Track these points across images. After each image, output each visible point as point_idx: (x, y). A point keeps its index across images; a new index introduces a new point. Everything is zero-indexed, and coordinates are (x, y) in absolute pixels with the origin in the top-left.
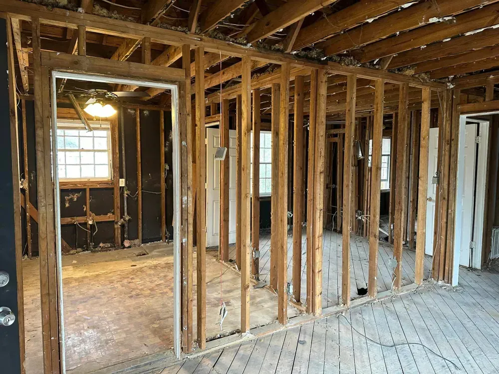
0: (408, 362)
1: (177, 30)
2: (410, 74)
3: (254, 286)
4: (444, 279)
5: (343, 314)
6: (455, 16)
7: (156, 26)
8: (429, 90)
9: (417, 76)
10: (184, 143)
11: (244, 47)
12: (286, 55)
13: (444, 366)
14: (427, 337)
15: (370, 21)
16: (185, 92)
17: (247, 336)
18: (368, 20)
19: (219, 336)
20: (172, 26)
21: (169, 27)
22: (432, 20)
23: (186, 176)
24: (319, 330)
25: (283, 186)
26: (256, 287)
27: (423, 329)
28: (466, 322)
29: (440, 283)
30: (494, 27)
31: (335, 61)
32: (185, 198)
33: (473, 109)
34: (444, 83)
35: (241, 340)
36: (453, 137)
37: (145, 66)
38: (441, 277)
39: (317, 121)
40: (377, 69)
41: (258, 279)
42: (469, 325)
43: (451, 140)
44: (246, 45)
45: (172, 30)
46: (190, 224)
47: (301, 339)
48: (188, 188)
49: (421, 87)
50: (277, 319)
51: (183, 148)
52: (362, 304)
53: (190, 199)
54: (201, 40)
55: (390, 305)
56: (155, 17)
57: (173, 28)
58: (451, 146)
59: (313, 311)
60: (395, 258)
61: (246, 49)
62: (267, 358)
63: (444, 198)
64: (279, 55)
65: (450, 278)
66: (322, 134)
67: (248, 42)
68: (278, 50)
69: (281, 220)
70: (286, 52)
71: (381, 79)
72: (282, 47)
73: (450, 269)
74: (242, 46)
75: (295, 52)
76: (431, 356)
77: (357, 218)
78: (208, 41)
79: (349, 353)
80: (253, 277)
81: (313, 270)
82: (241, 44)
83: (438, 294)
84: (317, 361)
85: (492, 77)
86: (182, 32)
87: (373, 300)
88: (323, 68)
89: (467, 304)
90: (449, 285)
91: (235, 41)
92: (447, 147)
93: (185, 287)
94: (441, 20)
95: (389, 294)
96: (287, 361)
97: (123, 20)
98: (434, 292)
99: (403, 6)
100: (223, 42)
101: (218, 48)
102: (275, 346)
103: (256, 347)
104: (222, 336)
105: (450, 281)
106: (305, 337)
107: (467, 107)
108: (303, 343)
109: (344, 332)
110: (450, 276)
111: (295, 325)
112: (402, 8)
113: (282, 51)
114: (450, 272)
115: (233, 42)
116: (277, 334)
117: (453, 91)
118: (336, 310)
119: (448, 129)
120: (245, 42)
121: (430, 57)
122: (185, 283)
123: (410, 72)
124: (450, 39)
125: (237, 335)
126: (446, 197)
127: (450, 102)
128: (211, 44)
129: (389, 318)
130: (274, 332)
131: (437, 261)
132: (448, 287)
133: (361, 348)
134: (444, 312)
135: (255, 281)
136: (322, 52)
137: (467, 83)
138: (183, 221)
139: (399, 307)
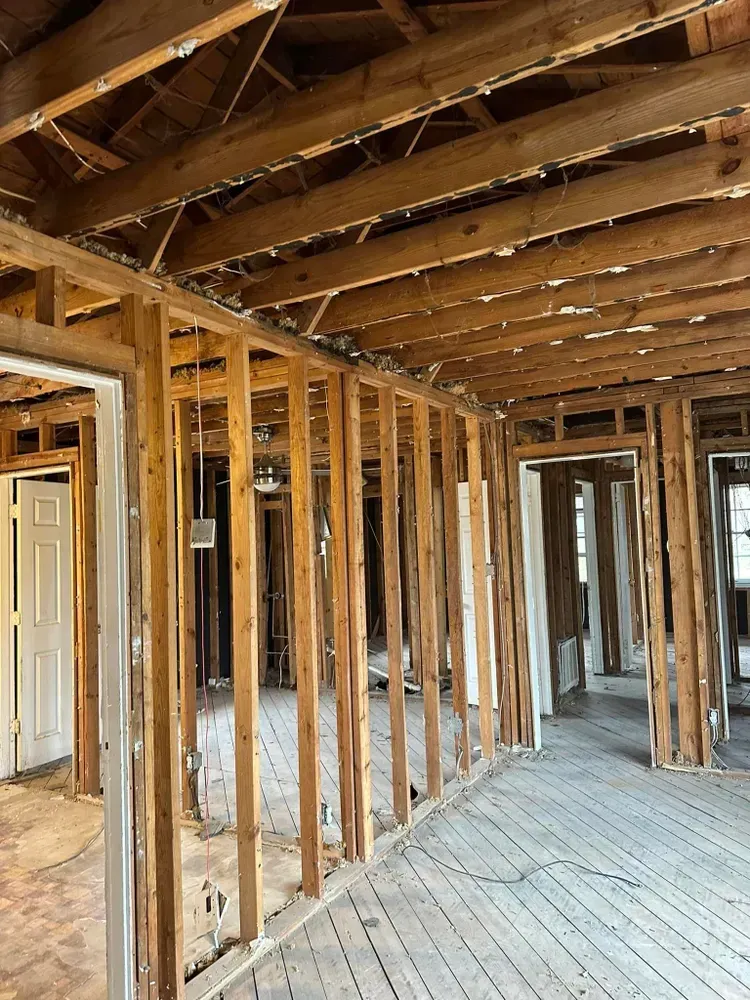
0: (563, 900)
1: (119, 262)
2: (459, 393)
3: (198, 835)
4: (520, 741)
5: (408, 843)
6: (600, 308)
7: (79, 246)
8: (476, 420)
9: (466, 396)
10: (134, 511)
11: (237, 315)
12: (300, 341)
13: (614, 889)
14: (559, 847)
15: (487, 299)
16: (135, 396)
17: (262, 944)
18: (483, 298)
19: (194, 967)
20: (110, 251)
21: (105, 250)
22: (564, 310)
23: (139, 588)
24: (385, 888)
25: (306, 596)
26: (203, 835)
27: (544, 834)
28: (592, 806)
29: (516, 749)
30: (629, 330)
31: (368, 361)
32: (137, 642)
33: (536, 453)
34: (492, 410)
35: (251, 960)
36: (511, 497)
37: (54, 330)
38: (515, 738)
39: (348, 468)
40: (420, 380)
41: (198, 818)
42: (598, 809)
43: (508, 502)
44: (239, 311)
45: (109, 259)
46: (148, 704)
47: (365, 916)
48: (144, 617)
49: (464, 415)
50: (300, 888)
51: (133, 521)
52: (427, 817)
53: (148, 643)
54: (164, 289)
55: (468, 806)
56: (97, 227)
57: (112, 255)
58: (509, 513)
59: (360, 851)
60: (457, 714)
61: (240, 320)
62: (327, 979)
63: (507, 599)
64: (290, 339)
65: (530, 737)
66: (358, 491)
67: (245, 307)
68: (289, 329)
69: (305, 669)
70: (303, 334)
71: (423, 398)
72: (294, 325)
73: (529, 720)
74: (233, 313)
75: (317, 337)
76: (586, 878)
77: (328, 653)
78: (174, 295)
79: (465, 915)
80: (188, 816)
81: (354, 766)
82: (232, 308)
83: (524, 769)
84: (422, 950)
85: (561, 404)
86: (128, 266)
87: (439, 805)
88: (353, 372)
89: (572, 777)
90: (530, 749)
91: (224, 301)
92: (504, 514)
93: (141, 862)
94: (578, 311)
95: (458, 786)
96: (368, 971)
97: (7, 219)
98: (517, 768)
99: (550, 283)
100: (201, 298)
101: (192, 311)
102: (327, 947)
103: (289, 965)
104: (200, 965)
105: (531, 743)
106: (369, 910)
107: (527, 450)
108: (374, 923)
109: (430, 879)
110: (530, 734)
111: (337, 892)
112: (547, 286)
113: (295, 333)
114: (529, 726)
115: (219, 302)
116: (311, 921)
117: (504, 424)
118: (393, 840)
119: (502, 485)
120: (240, 305)
121: (508, 368)
122: (141, 852)
123: (459, 389)
124: (561, 342)
125: (234, 951)
126: (510, 597)
127: (501, 441)
128: (180, 300)
129: (482, 829)
130: (305, 920)
131: (506, 712)
132: (530, 753)
133: (477, 899)
134: (553, 798)
135: (194, 823)
136: (353, 340)
137: (526, 412)
138: (135, 697)
139: (482, 805)
